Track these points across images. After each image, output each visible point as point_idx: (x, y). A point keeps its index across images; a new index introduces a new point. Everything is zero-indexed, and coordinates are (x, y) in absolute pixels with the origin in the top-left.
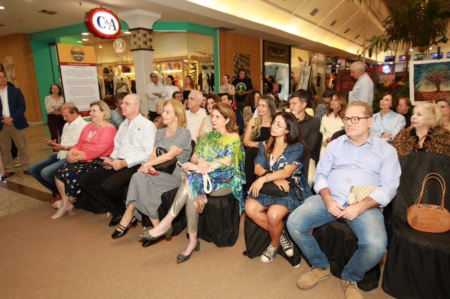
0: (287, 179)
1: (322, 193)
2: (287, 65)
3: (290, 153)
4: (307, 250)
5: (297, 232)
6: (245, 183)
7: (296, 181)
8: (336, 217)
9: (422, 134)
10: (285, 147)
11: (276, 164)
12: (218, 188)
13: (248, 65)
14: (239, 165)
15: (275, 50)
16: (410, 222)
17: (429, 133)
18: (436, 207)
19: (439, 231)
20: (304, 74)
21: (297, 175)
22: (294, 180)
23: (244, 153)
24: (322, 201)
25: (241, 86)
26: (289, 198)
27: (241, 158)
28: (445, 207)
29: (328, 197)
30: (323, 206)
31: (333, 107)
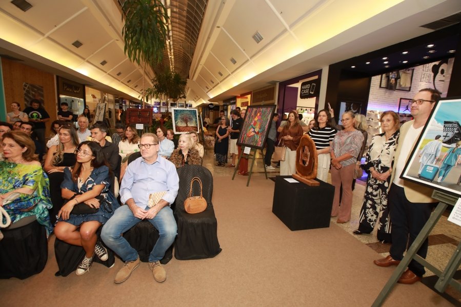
0: (96, 197)
1: (128, 203)
2: (82, 100)
3: (97, 175)
4: (120, 251)
5: (111, 240)
6: (52, 207)
7: (105, 197)
8: (141, 219)
9: (185, 153)
10: (92, 170)
11: (85, 187)
12: (18, 219)
13: (42, 96)
14: (44, 191)
15: (70, 86)
16: (186, 210)
18: (198, 197)
19: (201, 211)
20: (99, 108)
21: (105, 192)
22: (103, 197)
24: (128, 209)
25: (35, 114)
26: (100, 213)
27: (44, 185)
28: (203, 196)
29: (133, 205)
30: (130, 214)
31: (128, 136)
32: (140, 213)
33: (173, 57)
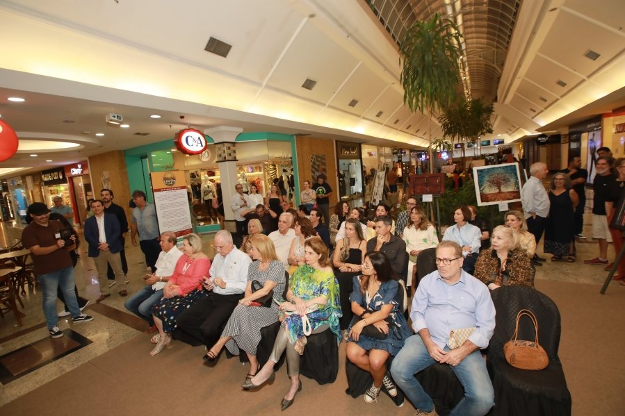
0: (385, 320)
1: (421, 334)
5: (401, 380)
6: (342, 316)
7: (393, 317)
8: (439, 362)
9: (503, 257)
11: (373, 302)
12: (316, 327)
14: (335, 300)
17: (509, 256)
20: (379, 178)
23: (338, 286)
25: (320, 190)
26: (389, 340)
27: (336, 292)
29: (428, 339)
30: (424, 350)
31: (414, 220)
32: (437, 353)
33: (468, 78)
